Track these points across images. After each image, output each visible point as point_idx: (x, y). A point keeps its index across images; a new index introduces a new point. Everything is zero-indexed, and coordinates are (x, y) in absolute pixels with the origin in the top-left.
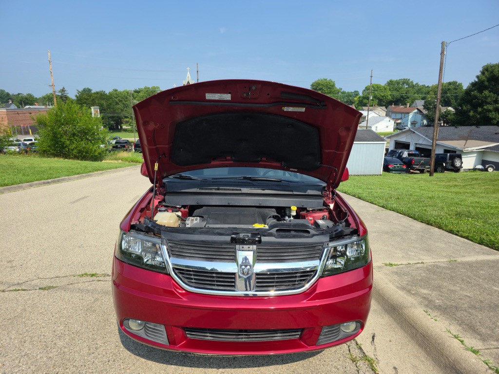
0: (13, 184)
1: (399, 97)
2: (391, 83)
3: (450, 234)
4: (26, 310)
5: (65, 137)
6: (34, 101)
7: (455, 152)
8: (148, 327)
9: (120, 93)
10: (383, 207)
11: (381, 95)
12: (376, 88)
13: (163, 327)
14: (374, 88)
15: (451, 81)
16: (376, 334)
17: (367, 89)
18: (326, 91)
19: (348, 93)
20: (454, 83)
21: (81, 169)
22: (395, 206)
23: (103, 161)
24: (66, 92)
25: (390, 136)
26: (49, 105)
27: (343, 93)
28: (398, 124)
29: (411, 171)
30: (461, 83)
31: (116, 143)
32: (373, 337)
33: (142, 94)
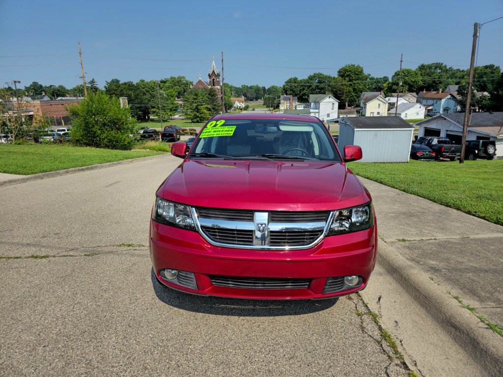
0: (51, 171)
1: (431, 82)
2: (422, 67)
3: (468, 215)
4: (74, 271)
5: (96, 127)
6: (65, 92)
7: (489, 139)
8: (181, 275)
9: (147, 83)
10: (404, 191)
11: (412, 81)
12: (407, 73)
13: (193, 274)
14: (404, 73)
15: (488, 64)
16: (383, 296)
17: (397, 74)
18: (354, 78)
19: (377, 78)
20: (491, 67)
21: (112, 157)
22: (416, 189)
23: (132, 150)
24: (95, 83)
25: (419, 123)
26: (80, 96)
27: (372, 79)
28: (429, 111)
29: (441, 158)
30: (499, 67)
31: (144, 132)
32: (379, 299)
33: (168, 84)
